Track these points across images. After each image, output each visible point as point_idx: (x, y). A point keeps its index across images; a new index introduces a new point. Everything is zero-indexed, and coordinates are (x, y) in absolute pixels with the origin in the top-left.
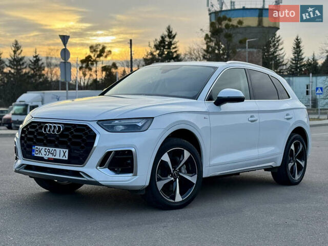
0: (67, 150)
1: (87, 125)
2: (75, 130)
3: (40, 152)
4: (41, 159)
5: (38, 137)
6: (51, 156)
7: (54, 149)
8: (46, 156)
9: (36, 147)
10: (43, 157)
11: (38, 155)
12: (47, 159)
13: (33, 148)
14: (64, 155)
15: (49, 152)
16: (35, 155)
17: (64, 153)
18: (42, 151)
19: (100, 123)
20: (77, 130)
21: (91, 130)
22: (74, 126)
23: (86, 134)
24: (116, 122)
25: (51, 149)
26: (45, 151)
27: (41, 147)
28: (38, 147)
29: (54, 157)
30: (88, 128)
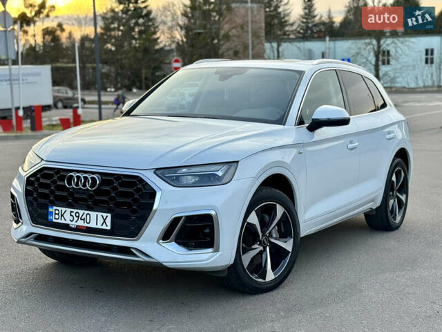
0: (109, 215)
1: (138, 177)
2: (119, 184)
3: (62, 215)
4: (65, 227)
5: (58, 193)
6: (81, 223)
7: (86, 212)
8: (74, 223)
9: (55, 208)
10: (68, 225)
11: (59, 221)
12: (74, 226)
13: (50, 210)
14: (104, 222)
15: (78, 217)
16: (54, 220)
17: (105, 220)
18: (67, 215)
19: (158, 172)
20: (124, 184)
21: (147, 183)
22: (118, 177)
23: (139, 190)
24: (184, 170)
25: (81, 212)
26: (71, 215)
27: (64, 209)
28: (60, 209)
29: (86, 225)
30: (141, 180)
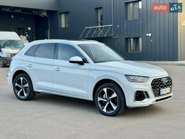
4: (164, 95)
5: (161, 85)
6: (166, 92)
12: (165, 94)
13: (161, 91)
16: (161, 94)
18: (163, 91)
25: (166, 89)
